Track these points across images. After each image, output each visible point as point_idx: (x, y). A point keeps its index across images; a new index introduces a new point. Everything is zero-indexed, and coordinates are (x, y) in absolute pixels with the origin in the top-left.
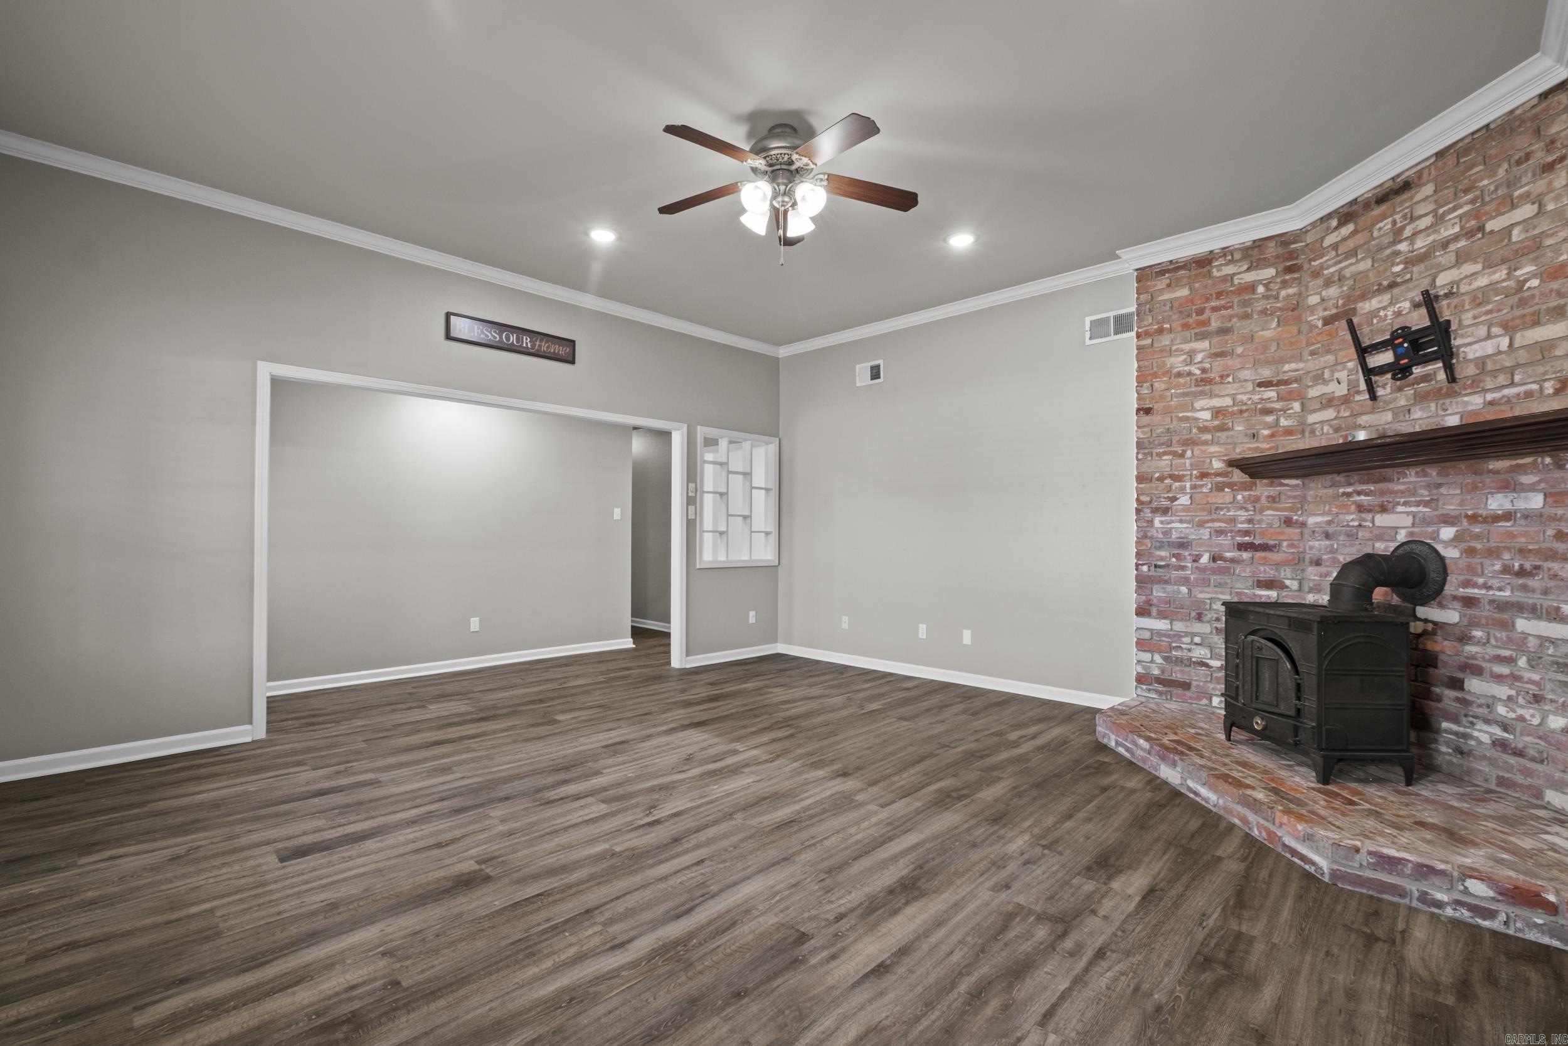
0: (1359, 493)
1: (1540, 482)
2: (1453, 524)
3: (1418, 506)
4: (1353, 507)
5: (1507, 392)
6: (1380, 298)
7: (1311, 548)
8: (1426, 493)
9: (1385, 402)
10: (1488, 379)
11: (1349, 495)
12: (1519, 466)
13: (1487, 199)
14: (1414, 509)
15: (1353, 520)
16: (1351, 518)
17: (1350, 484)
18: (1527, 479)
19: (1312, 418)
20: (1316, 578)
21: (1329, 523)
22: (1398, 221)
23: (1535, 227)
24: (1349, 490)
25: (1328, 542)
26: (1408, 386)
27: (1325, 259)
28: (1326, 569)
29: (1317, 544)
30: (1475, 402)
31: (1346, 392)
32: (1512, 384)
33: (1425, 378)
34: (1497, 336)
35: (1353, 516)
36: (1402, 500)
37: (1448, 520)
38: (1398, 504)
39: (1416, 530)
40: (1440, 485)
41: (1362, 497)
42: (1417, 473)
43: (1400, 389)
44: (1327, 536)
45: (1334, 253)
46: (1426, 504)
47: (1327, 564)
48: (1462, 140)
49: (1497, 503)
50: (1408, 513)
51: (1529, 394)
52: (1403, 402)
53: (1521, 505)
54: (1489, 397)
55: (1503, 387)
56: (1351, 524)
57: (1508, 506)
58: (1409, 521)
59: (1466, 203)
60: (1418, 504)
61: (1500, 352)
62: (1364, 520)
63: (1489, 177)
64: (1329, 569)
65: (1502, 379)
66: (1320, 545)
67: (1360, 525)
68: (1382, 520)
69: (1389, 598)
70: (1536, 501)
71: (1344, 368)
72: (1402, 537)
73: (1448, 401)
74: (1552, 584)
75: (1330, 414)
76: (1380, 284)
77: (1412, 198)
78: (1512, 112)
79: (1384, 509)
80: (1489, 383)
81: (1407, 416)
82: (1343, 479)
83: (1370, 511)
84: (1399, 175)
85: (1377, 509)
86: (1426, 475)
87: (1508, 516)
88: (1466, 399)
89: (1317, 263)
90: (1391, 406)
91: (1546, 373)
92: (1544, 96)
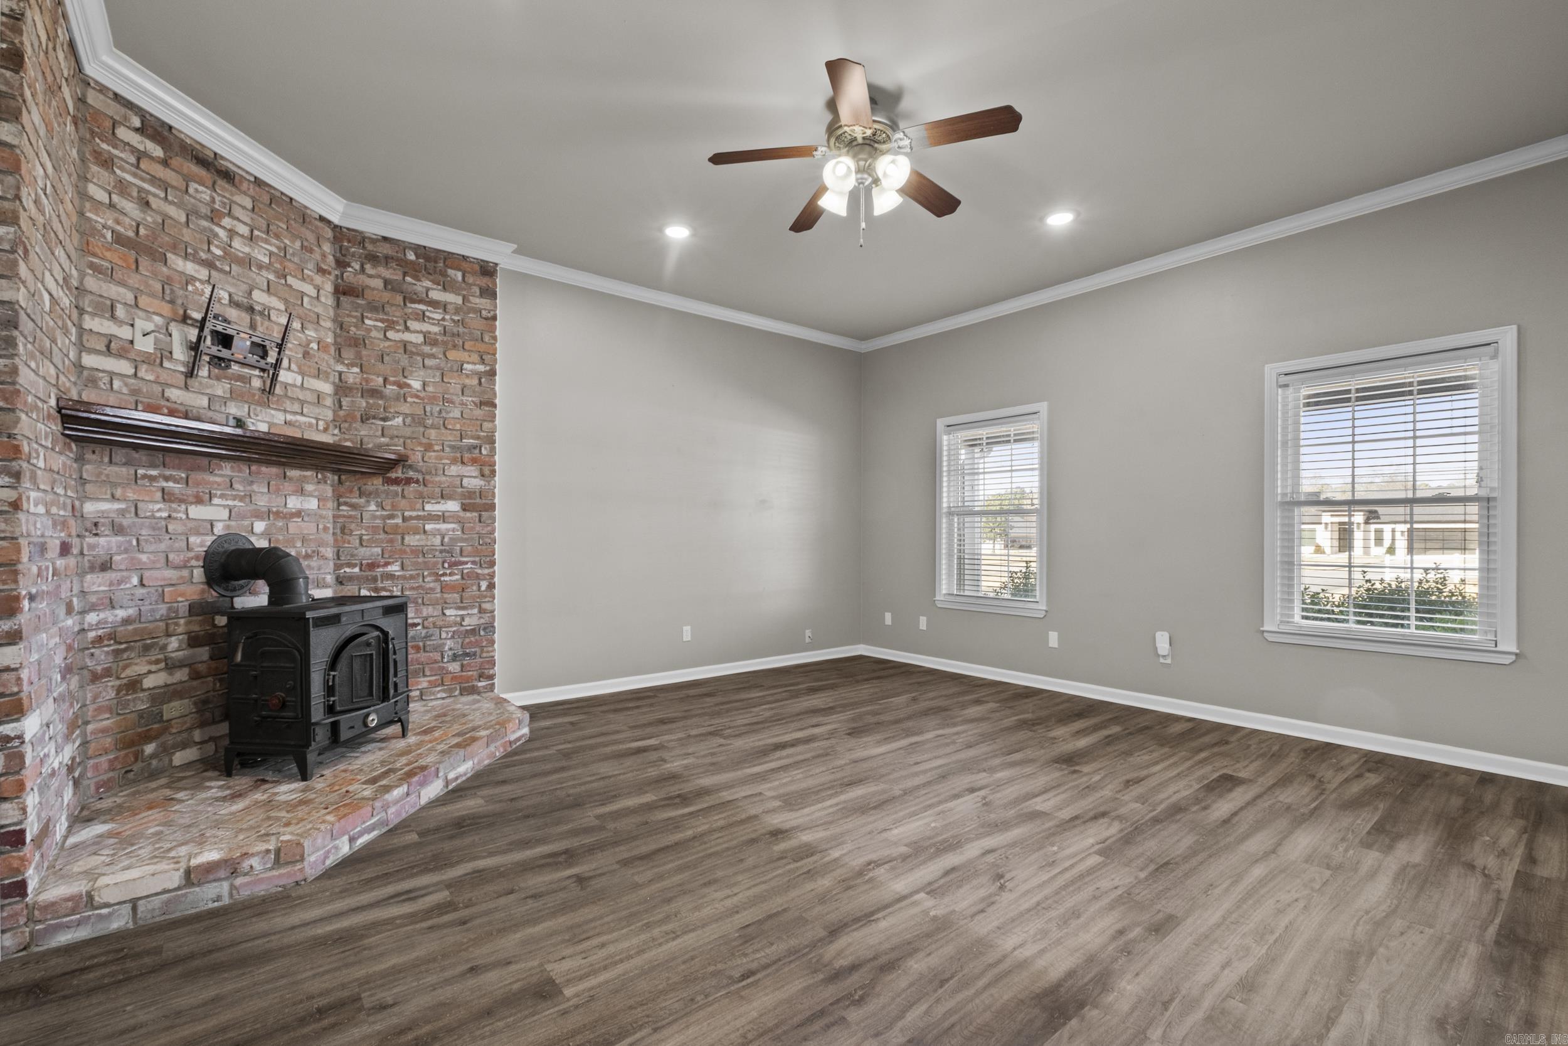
0: (167, 479)
1: (315, 490)
2: (263, 519)
3: (234, 500)
4: (159, 495)
5: (299, 418)
6: (197, 267)
7: (92, 547)
8: (241, 488)
9: (201, 383)
10: (288, 402)
11: (152, 479)
12: (305, 477)
13: (288, 257)
14: (230, 503)
15: (159, 510)
16: (160, 509)
17: (153, 466)
18: (309, 487)
19: (89, 360)
20: (102, 588)
21: (122, 513)
22: (218, 203)
23: (316, 307)
24: (154, 473)
25: (120, 538)
26: (226, 378)
27: (116, 152)
28: (119, 575)
29: (102, 540)
30: (279, 418)
31: (152, 351)
32: (302, 414)
33: (240, 378)
34: (293, 371)
35: (158, 506)
36: (219, 493)
37: (258, 515)
38: (215, 495)
39: (233, 523)
40: (252, 483)
41: (171, 484)
42: (232, 467)
43: (218, 379)
44: (118, 529)
45: (133, 160)
46: (241, 499)
47: (123, 567)
48: (275, 189)
49: (294, 503)
50: (224, 506)
51: (310, 425)
52: (220, 392)
53: (306, 506)
54: (289, 417)
55: (297, 413)
56: (158, 515)
57: (299, 506)
58: (225, 514)
59: (274, 245)
60: (234, 498)
61: (294, 386)
62: (175, 511)
63: (290, 240)
64: (125, 574)
65: (296, 407)
66: (109, 542)
67: (169, 516)
68: (196, 512)
69: (206, 596)
70: (312, 504)
71: (149, 319)
72: (219, 529)
73: (259, 408)
74: (322, 562)
75: (124, 367)
76: (196, 252)
77: (232, 195)
78: (306, 207)
79: (199, 501)
80: (288, 405)
81: (223, 408)
82: (144, 458)
83: (181, 501)
84: (222, 158)
85: (191, 499)
86: (240, 471)
87: (298, 513)
88: (273, 412)
89: (104, 146)
90: (208, 391)
91: (319, 414)
92: (322, 219)
